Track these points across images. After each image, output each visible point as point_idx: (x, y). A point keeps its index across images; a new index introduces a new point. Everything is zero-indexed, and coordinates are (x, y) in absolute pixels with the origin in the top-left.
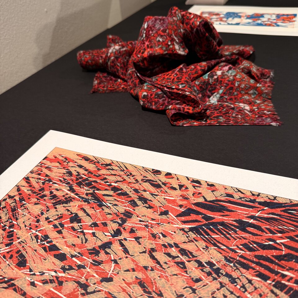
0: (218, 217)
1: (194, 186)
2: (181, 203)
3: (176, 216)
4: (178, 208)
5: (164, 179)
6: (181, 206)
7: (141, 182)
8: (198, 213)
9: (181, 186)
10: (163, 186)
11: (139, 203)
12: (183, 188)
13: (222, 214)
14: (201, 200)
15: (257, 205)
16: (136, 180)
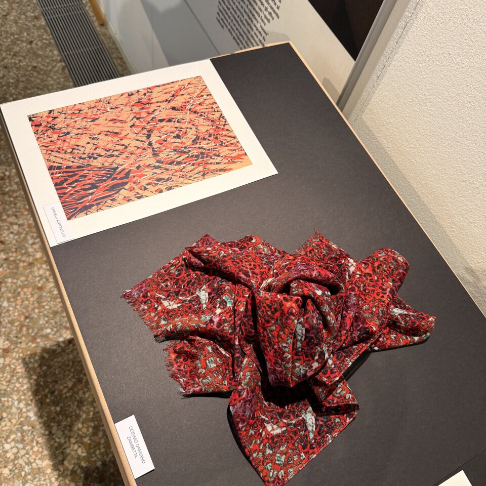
0: (110, 183)
1: (138, 193)
2: (135, 178)
3: (130, 170)
4: (134, 174)
5: (159, 187)
6: (134, 177)
7: (171, 176)
8: (121, 178)
9: (145, 189)
10: (156, 182)
11: (157, 164)
12: (143, 188)
13: (109, 186)
14: (127, 187)
15: (94, 203)
16: (175, 176)
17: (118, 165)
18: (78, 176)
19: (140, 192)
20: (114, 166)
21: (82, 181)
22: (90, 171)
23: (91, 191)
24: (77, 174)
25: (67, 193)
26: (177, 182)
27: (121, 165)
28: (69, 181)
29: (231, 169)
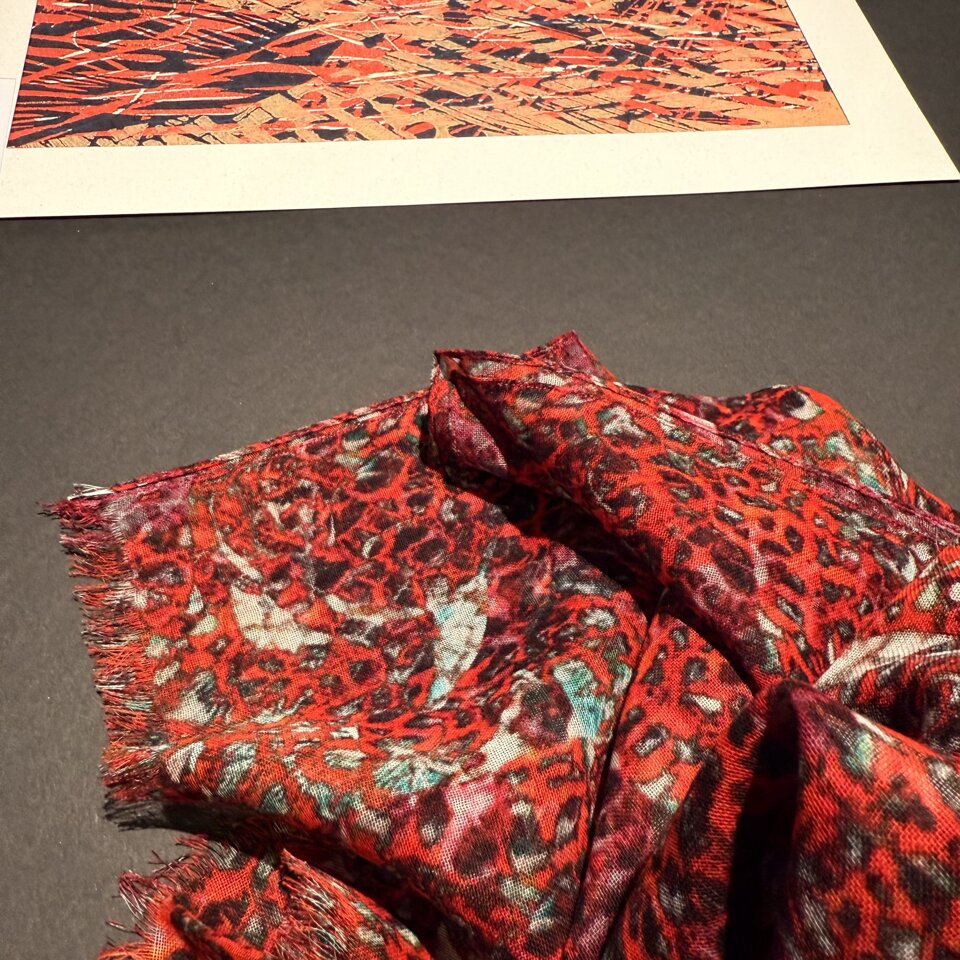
0: (241, 65)
1: (332, 120)
2: (346, 71)
3: (339, 43)
4: (345, 59)
5: (428, 117)
6: (342, 65)
7: (489, 92)
8: (291, 61)
9: (368, 110)
10: (419, 99)
11: (451, 46)
12: (359, 107)
13: (230, 74)
14: (296, 91)
15: (144, 115)
16: (504, 94)
17: (301, 20)
18: (135, 21)
19: (343, 117)
20: (286, 18)
21: (142, 37)
22: (189, 15)
23: (154, 77)
24: (137, 16)
25: (64, 62)
26: (509, 119)
27: (311, 22)
28: (95, 30)
29: (751, 123)
